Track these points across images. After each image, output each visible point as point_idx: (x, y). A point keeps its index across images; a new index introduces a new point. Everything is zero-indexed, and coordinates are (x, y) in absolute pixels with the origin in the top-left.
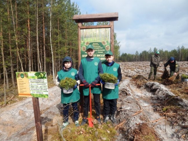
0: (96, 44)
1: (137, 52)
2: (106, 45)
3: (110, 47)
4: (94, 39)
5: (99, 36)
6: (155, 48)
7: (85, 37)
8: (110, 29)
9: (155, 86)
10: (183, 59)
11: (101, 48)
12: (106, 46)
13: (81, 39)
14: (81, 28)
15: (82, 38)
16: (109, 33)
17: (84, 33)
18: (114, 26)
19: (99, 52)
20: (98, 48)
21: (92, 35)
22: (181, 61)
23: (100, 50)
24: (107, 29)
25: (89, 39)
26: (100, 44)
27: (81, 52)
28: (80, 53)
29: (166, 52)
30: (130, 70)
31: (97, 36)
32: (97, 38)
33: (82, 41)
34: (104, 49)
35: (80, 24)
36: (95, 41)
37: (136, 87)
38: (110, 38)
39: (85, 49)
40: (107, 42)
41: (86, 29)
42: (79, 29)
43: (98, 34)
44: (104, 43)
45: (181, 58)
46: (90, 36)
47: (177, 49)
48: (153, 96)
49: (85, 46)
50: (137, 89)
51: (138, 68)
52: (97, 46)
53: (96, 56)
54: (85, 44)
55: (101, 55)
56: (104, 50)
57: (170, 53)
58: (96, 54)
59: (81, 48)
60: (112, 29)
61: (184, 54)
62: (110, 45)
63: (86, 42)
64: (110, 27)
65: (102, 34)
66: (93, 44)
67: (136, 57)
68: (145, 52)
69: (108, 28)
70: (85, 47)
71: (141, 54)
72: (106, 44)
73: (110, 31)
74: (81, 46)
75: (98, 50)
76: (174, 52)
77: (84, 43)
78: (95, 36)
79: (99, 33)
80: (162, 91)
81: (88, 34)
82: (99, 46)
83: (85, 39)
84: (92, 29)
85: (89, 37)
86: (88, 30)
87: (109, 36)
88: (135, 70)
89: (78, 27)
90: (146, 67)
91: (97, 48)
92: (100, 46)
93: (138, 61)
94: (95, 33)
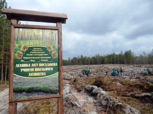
0: (39, 49)
1: (69, 58)
2: (52, 51)
3: (57, 54)
4: (36, 42)
5: (43, 39)
6: (82, 56)
7: (22, 39)
8: (57, 31)
9: (94, 90)
10: (99, 63)
11: (45, 55)
12: (53, 53)
13: (16, 42)
14: (16, 26)
15: (17, 40)
16: (56, 36)
17: (21, 33)
18: (61, 28)
19: (42, 60)
20: (42, 55)
21: (33, 37)
22: (98, 64)
23: (45, 58)
24: (53, 31)
25: (28, 42)
26: (44, 49)
27: (14, 60)
28: (12, 62)
29: (89, 58)
30: (65, 73)
31: (40, 39)
32: (40, 42)
33: (17, 44)
34: (50, 55)
35: (14, 21)
36: (36, 45)
37: (76, 91)
38: (57, 43)
39: (20, 56)
40: (54, 47)
41: (24, 29)
42: (13, 27)
43: (41, 36)
44: (49, 48)
45: (98, 63)
46: (29, 38)
47: (95, 56)
48: (95, 101)
49: (22, 51)
50: (78, 93)
51: (71, 71)
52: (40, 51)
53: (39, 65)
54: (21, 49)
55: (46, 64)
56: (49, 58)
57: (91, 59)
58: (39, 63)
59: (14, 54)
60: (60, 32)
61: (100, 59)
62: (58, 51)
63: (23, 45)
64: (57, 30)
65: (47, 37)
66: (34, 48)
67: (68, 62)
68: (75, 58)
69: (55, 30)
70: (21, 53)
71: (72, 59)
72: (52, 49)
73: (57, 34)
74: (14, 52)
75: (42, 58)
76: (94, 58)
77: (20, 47)
78: (37, 38)
79: (43, 35)
80: (103, 95)
81: (26, 35)
82: (42, 51)
83: (22, 42)
84: (33, 30)
85: (28, 40)
86: (26, 29)
87: (56, 39)
88: (69, 72)
89: (11, 24)
90: (77, 70)
91: (40, 55)
92: (44, 52)
93: (70, 65)
94: (37, 34)
